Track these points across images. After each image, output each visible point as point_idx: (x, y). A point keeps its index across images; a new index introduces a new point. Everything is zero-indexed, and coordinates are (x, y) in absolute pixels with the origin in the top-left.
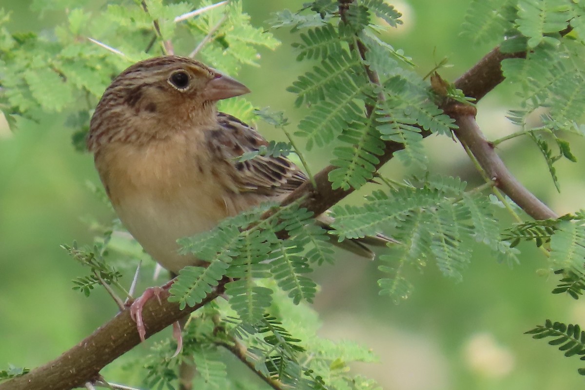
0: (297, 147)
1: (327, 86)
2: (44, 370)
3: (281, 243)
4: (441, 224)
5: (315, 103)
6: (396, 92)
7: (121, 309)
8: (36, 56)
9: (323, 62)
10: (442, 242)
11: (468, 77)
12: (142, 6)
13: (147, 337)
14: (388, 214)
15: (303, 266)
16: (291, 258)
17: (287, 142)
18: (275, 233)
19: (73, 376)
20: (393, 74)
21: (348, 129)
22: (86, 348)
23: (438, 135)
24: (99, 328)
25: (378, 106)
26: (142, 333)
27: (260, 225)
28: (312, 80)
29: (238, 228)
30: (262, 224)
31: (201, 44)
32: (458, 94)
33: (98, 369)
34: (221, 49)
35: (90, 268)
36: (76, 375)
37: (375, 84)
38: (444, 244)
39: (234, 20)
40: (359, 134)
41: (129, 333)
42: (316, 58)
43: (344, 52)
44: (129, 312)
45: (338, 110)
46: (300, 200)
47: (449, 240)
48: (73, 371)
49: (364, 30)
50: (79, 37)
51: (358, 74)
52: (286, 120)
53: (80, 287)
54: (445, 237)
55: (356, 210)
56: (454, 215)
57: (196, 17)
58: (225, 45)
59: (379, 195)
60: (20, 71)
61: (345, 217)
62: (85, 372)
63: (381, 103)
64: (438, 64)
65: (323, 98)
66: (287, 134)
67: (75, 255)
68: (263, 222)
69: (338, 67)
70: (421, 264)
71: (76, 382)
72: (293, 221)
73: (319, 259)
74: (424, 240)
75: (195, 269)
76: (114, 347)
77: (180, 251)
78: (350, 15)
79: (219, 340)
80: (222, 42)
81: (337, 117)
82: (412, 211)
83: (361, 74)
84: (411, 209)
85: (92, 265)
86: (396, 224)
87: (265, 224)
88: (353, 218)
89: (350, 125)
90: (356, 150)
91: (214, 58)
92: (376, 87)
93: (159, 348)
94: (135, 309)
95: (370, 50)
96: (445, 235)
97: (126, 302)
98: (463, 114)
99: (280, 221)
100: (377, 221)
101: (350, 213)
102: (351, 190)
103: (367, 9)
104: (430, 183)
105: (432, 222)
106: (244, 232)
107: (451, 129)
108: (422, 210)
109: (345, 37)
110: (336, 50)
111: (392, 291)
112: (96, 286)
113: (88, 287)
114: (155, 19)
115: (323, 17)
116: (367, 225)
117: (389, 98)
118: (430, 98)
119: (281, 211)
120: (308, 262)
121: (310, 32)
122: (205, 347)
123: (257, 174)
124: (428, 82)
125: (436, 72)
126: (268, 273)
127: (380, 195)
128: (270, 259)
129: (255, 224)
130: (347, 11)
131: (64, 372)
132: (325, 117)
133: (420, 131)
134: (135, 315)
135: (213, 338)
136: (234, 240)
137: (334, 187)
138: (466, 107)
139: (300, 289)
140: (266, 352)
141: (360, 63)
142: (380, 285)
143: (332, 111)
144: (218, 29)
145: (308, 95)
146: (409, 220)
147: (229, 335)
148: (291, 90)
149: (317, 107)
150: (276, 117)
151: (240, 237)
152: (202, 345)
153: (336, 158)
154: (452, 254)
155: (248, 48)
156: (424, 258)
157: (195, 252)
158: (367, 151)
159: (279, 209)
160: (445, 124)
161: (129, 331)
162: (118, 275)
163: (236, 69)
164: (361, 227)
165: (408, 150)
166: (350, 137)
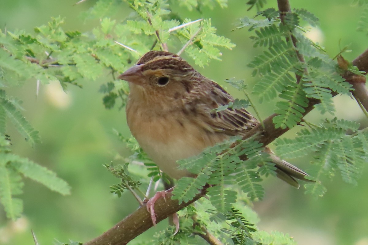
0: (252, 103)
1: (272, 64)
2: (92, 244)
3: (242, 163)
4: (344, 150)
5: (265, 74)
6: (315, 68)
7: (141, 205)
8: (80, 46)
9: (270, 49)
10: (344, 161)
11: (360, 58)
12: (148, 21)
13: (157, 222)
14: (310, 143)
15: (256, 177)
16: (249, 172)
17: (246, 99)
18: (239, 156)
20: (314, 56)
21: (285, 90)
22: (119, 230)
23: (341, 95)
24: (126, 217)
25: (304, 76)
26: (154, 220)
27: (229, 152)
28: (263, 60)
29: (216, 153)
30: (230, 151)
31: (186, 45)
32: (354, 69)
33: (126, 242)
34: (198, 49)
35: (121, 179)
37: (302, 63)
38: (346, 162)
39: (206, 31)
40: (292, 94)
41: (146, 220)
42: (266, 45)
43: (283, 42)
45: (279, 77)
46: (254, 136)
47: (349, 160)
49: (296, 29)
50: (108, 36)
51: (292, 56)
52: (246, 86)
53: (114, 191)
54: (346, 158)
55: (291, 142)
56: (352, 145)
57: (182, 29)
58: (201, 47)
60: (70, 55)
61: (284, 145)
62: (118, 244)
63: (306, 74)
64: (342, 49)
65: (269, 71)
66: (246, 95)
67: (112, 171)
68: (231, 149)
69: (279, 52)
70: (332, 175)
72: (250, 149)
73: (266, 173)
74: (333, 160)
75: (188, 179)
76: (136, 229)
77: (179, 168)
78: (287, 19)
79: (196, 231)
80: (198, 44)
81: (278, 83)
82: (325, 142)
83: (294, 56)
84: (325, 140)
85: (122, 177)
86: (315, 150)
88: (288, 146)
89: (286, 88)
90: (290, 104)
91: (194, 54)
92: (303, 64)
93: (159, 236)
94: (150, 205)
95: (299, 42)
96: (346, 156)
97: (144, 201)
98: (357, 82)
99: (242, 149)
100: (304, 148)
101: (287, 143)
102: (287, 129)
103: (297, 15)
104: (337, 124)
105: (339, 148)
106: (219, 156)
107: (350, 91)
108: (332, 141)
109: (283, 33)
110: (278, 41)
111: (313, 192)
112: (125, 190)
113: (120, 191)
114: (157, 29)
115: (270, 20)
116: (297, 151)
117: (311, 71)
118: (337, 72)
119: (242, 143)
120: (259, 175)
121: (261, 29)
122: (187, 236)
123: (226, 121)
124: (336, 61)
125: (340, 55)
126: (234, 182)
127: (306, 132)
128: (236, 172)
129: (226, 151)
130: (285, 17)
132: (271, 83)
133: (331, 92)
134: (150, 209)
135: (193, 230)
136: (212, 161)
137: (276, 127)
138: (359, 78)
139: (254, 192)
140: (232, 232)
141: (293, 49)
142: (305, 188)
143: (275, 79)
144: (196, 37)
145: (260, 69)
146: (323, 147)
147: (202, 228)
148: (250, 66)
149: (266, 77)
150: (239, 84)
151: (217, 159)
152: (185, 234)
153: (278, 109)
154: (351, 169)
155: (214, 49)
156: (333, 171)
157: (188, 168)
158: (297, 104)
159: (241, 142)
160: (346, 88)
161: (146, 218)
162: (139, 183)
163: (208, 61)
164: (294, 152)
165: (323, 104)
166: (287, 95)
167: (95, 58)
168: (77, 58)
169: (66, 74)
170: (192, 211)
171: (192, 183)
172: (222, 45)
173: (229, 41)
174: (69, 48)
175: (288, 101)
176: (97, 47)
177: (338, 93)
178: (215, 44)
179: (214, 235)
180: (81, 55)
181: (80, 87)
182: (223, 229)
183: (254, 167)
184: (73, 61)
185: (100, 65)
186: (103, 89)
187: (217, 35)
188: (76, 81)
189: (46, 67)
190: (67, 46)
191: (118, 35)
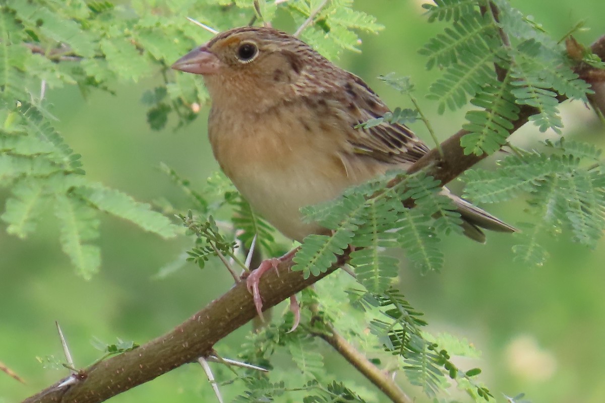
0: (423, 114)
1: (460, 49)
2: (155, 344)
3: (408, 212)
4: (577, 190)
5: (447, 66)
6: (530, 56)
7: (237, 281)
9: (455, 24)
10: (578, 209)
11: (603, 42)
13: (264, 310)
14: (522, 179)
15: (430, 236)
16: (418, 228)
17: (413, 109)
18: (402, 201)
19: (185, 350)
20: (528, 37)
21: (481, 92)
22: (201, 321)
23: (573, 100)
24: (213, 301)
25: (512, 69)
26: (259, 306)
27: (386, 194)
28: (444, 43)
29: (364, 195)
30: (388, 192)
31: (302, 26)
32: (594, 59)
33: (212, 343)
34: (322, 31)
35: (206, 238)
36: (189, 349)
37: (508, 47)
38: (580, 210)
39: (337, 3)
41: (245, 306)
42: (448, 19)
43: (476, 13)
44: (245, 285)
45: (471, 72)
46: (426, 169)
47: (585, 207)
48: (186, 345)
51: (491, 36)
52: (412, 86)
53: (194, 259)
54: (581, 204)
55: (489, 176)
56: (590, 182)
58: (327, 30)
59: (512, 160)
60: (96, 41)
61: (478, 182)
62: (198, 346)
63: (515, 66)
64: (574, 27)
65: (455, 61)
66: (413, 102)
67: (191, 225)
68: (390, 190)
69: (471, 31)
70: (557, 231)
71: (189, 356)
72: (420, 190)
73: (446, 229)
74: (560, 207)
75: (319, 237)
76: (229, 320)
77: (303, 220)
79: (316, 330)
80: (322, 25)
81: (470, 80)
82: (546, 177)
83: (494, 36)
84: (547, 174)
85: (207, 235)
86: (531, 189)
87: (391, 192)
88: (487, 183)
89: (483, 89)
90: (489, 115)
91: (316, 41)
92: (509, 50)
93: (254, 337)
94: (252, 281)
95: (503, 13)
96: (581, 201)
97: (242, 274)
98: (598, 80)
99: (406, 190)
100: (512, 186)
101: (483, 178)
102: (484, 156)
104: (566, 149)
105: (568, 188)
106: (370, 200)
107: (585, 94)
108: (557, 175)
110: (468, 12)
111: (527, 258)
112: (211, 257)
113: (203, 259)
116: (501, 191)
117: (523, 61)
118: (565, 63)
119: (407, 179)
120: (435, 232)
122: (301, 337)
123: (374, 137)
124: (563, 47)
125: (571, 36)
126: (395, 243)
127: (514, 161)
128: (396, 227)
129: (380, 192)
131: (175, 346)
132: (457, 80)
133: (556, 95)
134: (252, 288)
135: (310, 328)
136: (359, 208)
137: (466, 153)
138: (600, 73)
139: (427, 259)
140: (390, 326)
141: (493, 25)
142: (515, 251)
143: (464, 75)
144: (319, 12)
145: (440, 57)
146: (544, 186)
147: (327, 326)
148: (423, 52)
149: (449, 70)
150: (402, 83)
151: (365, 204)
152: (299, 336)
153: (468, 122)
154: (589, 222)
155: (349, 32)
156: (560, 225)
157: (320, 220)
158: (501, 116)
159: (404, 177)
160: (581, 89)
161: (246, 303)
162: (235, 246)
163: (338, 53)
164: (495, 192)
165: (544, 115)
166: (484, 100)
167: (134, 47)
168: (107, 46)
169: (89, 72)
170: (309, 297)
171: (325, 245)
172: (362, 27)
173: (373, 19)
174: (94, 30)
175: (483, 109)
176: (139, 28)
177: (568, 97)
178: (351, 25)
179: (346, 338)
180: (114, 40)
181: (113, 93)
182: (374, 321)
183: (425, 218)
184: (100, 50)
185: (144, 58)
186: (147, 98)
187: (354, 11)
188: (105, 84)
189: (56, 61)
190: (90, 26)
191: (173, 9)
